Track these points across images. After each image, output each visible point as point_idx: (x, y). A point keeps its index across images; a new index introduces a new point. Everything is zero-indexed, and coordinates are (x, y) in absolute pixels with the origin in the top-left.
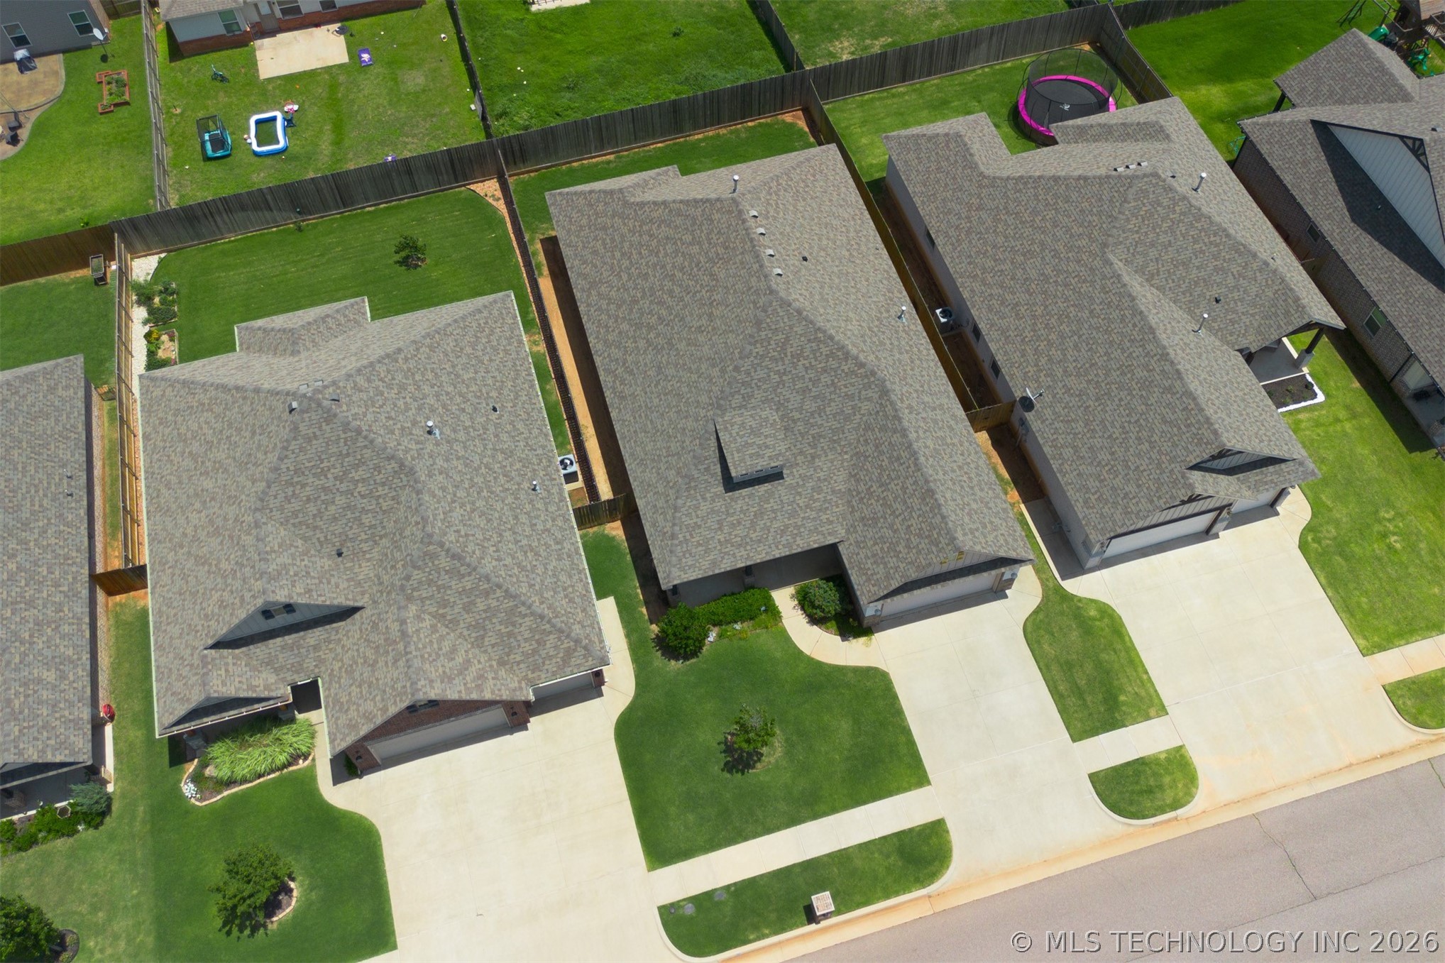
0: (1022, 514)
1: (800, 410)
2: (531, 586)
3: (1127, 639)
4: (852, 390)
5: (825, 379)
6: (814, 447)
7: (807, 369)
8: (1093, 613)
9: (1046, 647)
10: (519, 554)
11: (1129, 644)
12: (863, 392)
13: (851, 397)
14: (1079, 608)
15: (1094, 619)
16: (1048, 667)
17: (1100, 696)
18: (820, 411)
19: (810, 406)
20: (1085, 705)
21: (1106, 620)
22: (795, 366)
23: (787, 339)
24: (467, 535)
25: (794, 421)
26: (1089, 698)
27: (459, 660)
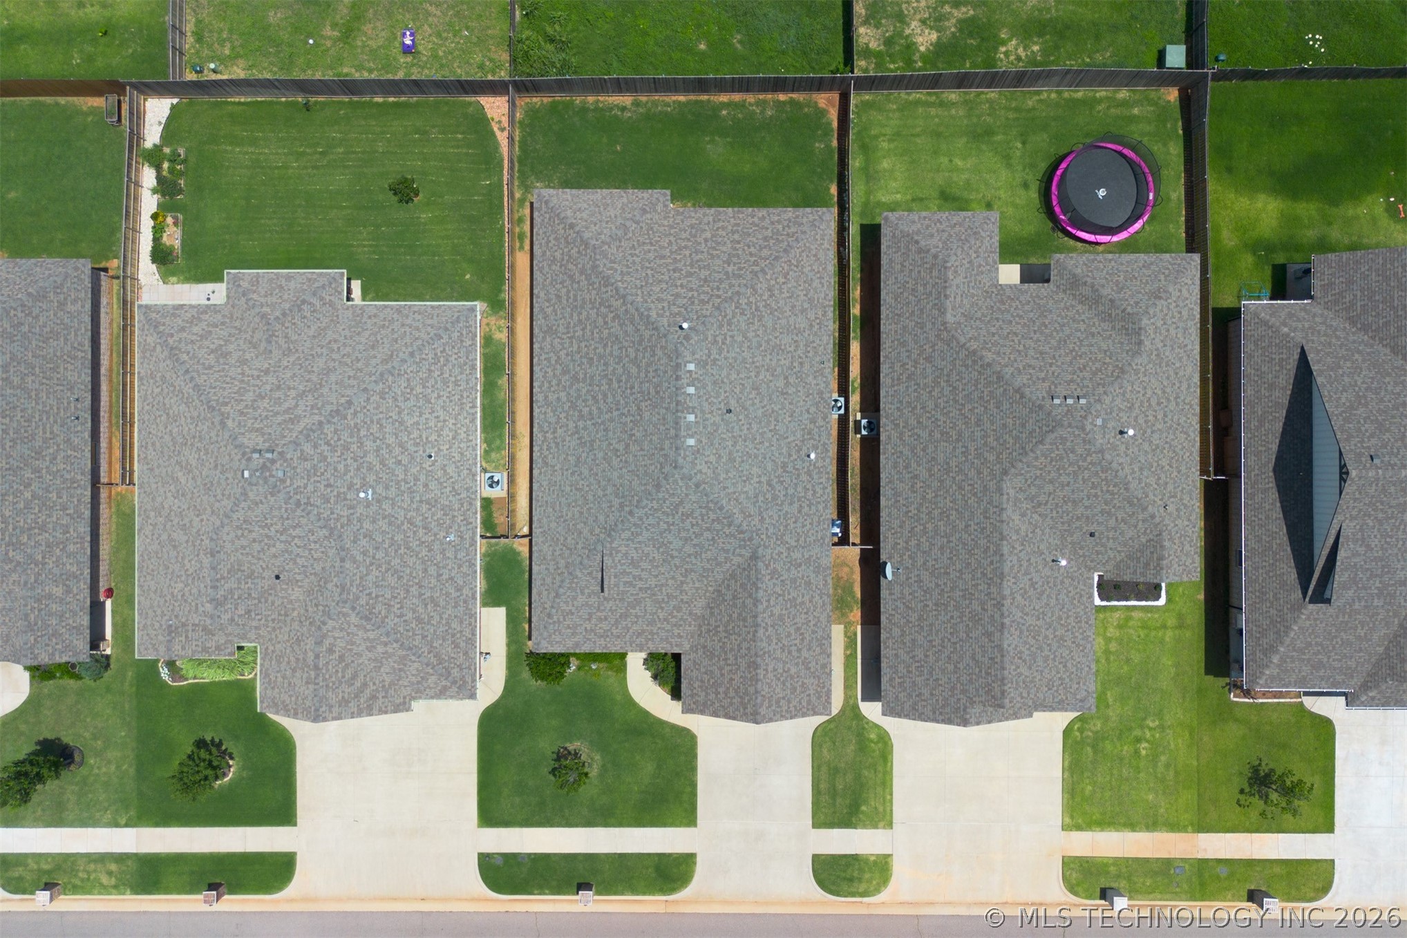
0: (855, 634)
1: (680, 551)
2: (424, 637)
3: (889, 764)
4: (727, 547)
5: (707, 534)
6: (686, 576)
7: (693, 525)
8: (873, 736)
9: (825, 751)
10: (420, 608)
11: (888, 769)
12: (738, 550)
13: (727, 551)
14: (864, 728)
15: (872, 741)
16: (819, 767)
17: (848, 802)
18: (696, 555)
19: (689, 549)
20: (834, 805)
21: (880, 745)
22: (683, 521)
23: (681, 502)
24: (377, 596)
25: (672, 557)
26: (839, 800)
27: (358, 684)
